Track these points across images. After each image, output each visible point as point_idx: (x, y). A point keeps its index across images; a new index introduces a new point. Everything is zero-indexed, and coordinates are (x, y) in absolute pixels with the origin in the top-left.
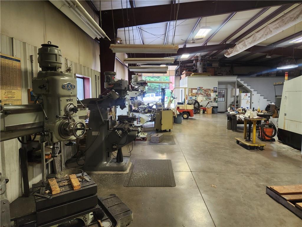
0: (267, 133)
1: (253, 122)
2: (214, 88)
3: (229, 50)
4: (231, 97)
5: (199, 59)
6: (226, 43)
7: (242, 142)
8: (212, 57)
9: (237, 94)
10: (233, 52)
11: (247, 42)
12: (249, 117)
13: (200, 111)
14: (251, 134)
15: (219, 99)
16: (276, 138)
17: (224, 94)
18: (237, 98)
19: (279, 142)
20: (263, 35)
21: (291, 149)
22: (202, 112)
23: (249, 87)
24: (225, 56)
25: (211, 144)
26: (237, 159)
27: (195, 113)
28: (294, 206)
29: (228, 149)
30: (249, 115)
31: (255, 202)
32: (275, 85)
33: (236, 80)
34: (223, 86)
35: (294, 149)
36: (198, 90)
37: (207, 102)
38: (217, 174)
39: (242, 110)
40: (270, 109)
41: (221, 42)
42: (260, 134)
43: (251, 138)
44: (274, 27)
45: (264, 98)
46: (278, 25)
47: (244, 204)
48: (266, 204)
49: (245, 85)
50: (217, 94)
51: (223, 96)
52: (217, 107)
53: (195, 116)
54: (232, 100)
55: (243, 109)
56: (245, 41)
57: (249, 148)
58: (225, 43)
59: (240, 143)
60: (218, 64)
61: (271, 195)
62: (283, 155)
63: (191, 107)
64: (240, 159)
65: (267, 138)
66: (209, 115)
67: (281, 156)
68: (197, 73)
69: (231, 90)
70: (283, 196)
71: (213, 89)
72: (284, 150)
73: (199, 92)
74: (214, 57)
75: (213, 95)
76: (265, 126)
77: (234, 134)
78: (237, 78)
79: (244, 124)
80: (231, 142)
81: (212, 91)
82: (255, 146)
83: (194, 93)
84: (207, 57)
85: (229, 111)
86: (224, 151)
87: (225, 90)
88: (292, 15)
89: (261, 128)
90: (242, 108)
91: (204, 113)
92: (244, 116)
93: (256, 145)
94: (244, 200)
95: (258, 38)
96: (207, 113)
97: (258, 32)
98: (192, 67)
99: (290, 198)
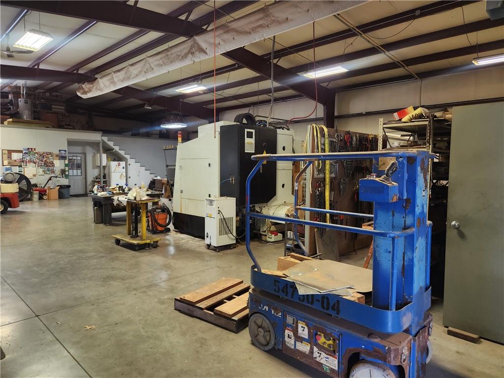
0: (160, 222)
1: (142, 206)
2: (60, 151)
3: (86, 86)
4: (93, 168)
5: (23, 92)
6: (79, 72)
7: (126, 241)
8: (50, 94)
9: (104, 163)
10: (93, 90)
11: (116, 77)
12: (135, 199)
13: (32, 196)
14: (139, 225)
15: (71, 171)
16: (171, 226)
17: (80, 162)
18: (104, 170)
19: (176, 232)
20: (140, 72)
21: (191, 238)
22: (36, 196)
23: (122, 153)
24: (79, 94)
25: (70, 254)
26: (122, 270)
27: (22, 201)
28: (213, 313)
29: (103, 257)
30: (134, 195)
31: (162, 328)
32: (165, 150)
33: (101, 139)
34: (78, 149)
35: (194, 238)
36: (25, 153)
37: (48, 177)
38: (93, 305)
39: (118, 189)
40: (156, 185)
41: (68, 68)
42: (150, 223)
43: (139, 231)
44: (156, 63)
45: (146, 170)
46: (161, 62)
47: (147, 337)
48: (177, 325)
49: (117, 148)
50: (67, 162)
51: (79, 166)
52: (69, 187)
53: (22, 207)
54: (96, 172)
55: (120, 187)
56: (112, 75)
57: (138, 248)
58: (75, 72)
59: (121, 242)
60: (63, 108)
61: (181, 309)
62: (184, 249)
63: (12, 189)
64: (126, 269)
65: (160, 228)
66: (53, 203)
67: (181, 250)
68: (18, 120)
69: (93, 156)
70: (198, 305)
71: (57, 152)
72: (183, 241)
73: (28, 158)
74: (54, 94)
75: (59, 164)
76: (157, 211)
77: (108, 229)
78: (102, 136)
79: (125, 211)
80: (105, 243)
81: (57, 156)
82: (146, 244)
83: (15, 161)
84: (39, 91)
85: (96, 192)
86: (96, 262)
87: (83, 156)
88: (179, 51)
89: (151, 214)
90: (118, 186)
91: (41, 198)
92: (126, 197)
93: (148, 241)
94: (147, 332)
95: (133, 75)
96: (48, 199)
97: (132, 65)
98: (6, 106)
99: (206, 304)
